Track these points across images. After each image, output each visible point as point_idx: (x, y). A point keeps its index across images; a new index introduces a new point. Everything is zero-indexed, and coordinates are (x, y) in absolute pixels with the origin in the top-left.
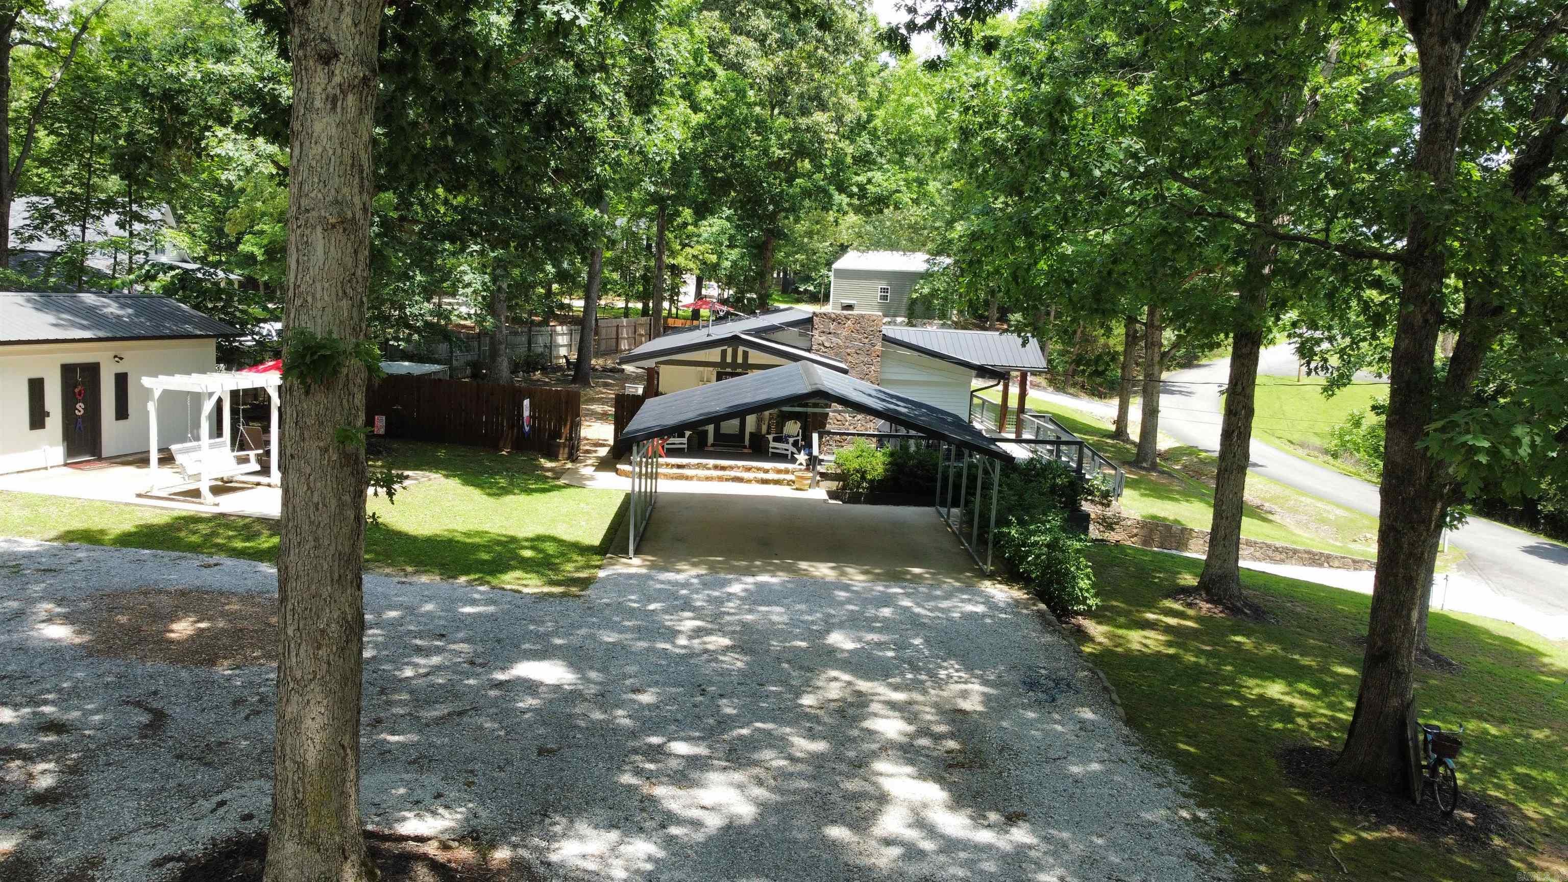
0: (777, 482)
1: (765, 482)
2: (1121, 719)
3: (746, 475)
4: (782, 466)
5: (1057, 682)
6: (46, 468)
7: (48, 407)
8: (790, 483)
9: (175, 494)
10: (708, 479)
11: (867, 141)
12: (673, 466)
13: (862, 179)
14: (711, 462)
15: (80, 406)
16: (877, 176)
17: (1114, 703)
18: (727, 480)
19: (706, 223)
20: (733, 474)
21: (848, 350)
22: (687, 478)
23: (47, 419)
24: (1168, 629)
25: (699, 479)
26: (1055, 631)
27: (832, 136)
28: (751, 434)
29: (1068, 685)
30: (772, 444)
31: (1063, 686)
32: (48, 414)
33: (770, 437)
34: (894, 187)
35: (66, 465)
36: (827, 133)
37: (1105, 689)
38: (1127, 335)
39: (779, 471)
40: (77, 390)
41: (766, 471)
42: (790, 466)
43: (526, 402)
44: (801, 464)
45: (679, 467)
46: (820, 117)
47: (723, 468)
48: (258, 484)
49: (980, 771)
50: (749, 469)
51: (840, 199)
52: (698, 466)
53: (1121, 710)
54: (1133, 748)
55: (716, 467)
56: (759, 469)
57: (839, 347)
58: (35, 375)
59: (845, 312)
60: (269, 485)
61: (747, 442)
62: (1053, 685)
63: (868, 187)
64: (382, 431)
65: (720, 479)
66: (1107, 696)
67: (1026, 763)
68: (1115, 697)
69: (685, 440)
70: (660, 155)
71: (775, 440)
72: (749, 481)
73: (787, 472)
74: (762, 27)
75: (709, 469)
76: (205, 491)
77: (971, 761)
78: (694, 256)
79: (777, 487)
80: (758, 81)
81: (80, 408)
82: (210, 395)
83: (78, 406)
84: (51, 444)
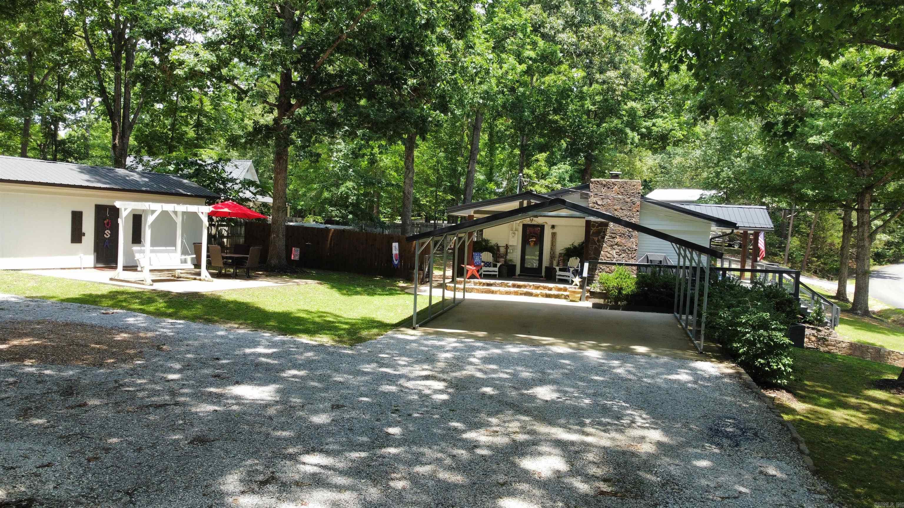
0: (557, 297)
1: (548, 296)
2: (808, 468)
3: (534, 291)
4: (562, 286)
5: (744, 431)
6: (81, 268)
7: (84, 230)
8: (566, 297)
10: (508, 293)
11: (652, 100)
12: (484, 284)
13: (649, 123)
14: (511, 283)
15: (108, 232)
16: (659, 121)
17: (802, 452)
18: (521, 294)
19: (556, 167)
20: (525, 290)
21: (615, 207)
22: (492, 292)
23: (83, 237)
24: (873, 411)
25: (501, 293)
26: (752, 392)
27: (621, 87)
28: (546, 267)
29: (756, 434)
30: (558, 273)
31: (749, 434)
32: (84, 234)
33: (557, 268)
34: (671, 127)
35: (95, 268)
36: (618, 85)
37: (794, 440)
38: (845, 225)
39: (560, 289)
40: (105, 222)
41: (550, 289)
42: (567, 286)
44: (576, 285)
45: (488, 285)
46: (612, 74)
47: (519, 287)
49: (633, 501)
50: (537, 288)
51: (633, 136)
52: (501, 285)
53: (809, 461)
54: (818, 496)
55: (514, 286)
56: (545, 288)
57: (609, 205)
58: (77, 209)
59: (613, 180)
60: (200, 280)
61: (543, 274)
62: (740, 433)
63: (653, 128)
64: (297, 258)
65: (516, 293)
66: (795, 446)
67: (688, 499)
68: (803, 446)
69: (496, 269)
70: (476, 69)
71: (561, 270)
72: (537, 295)
73: (565, 290)
74: (568, 12)
75: (509, 287)
76: (147, 277)
77: (626, 491)
78: (546, 186)
79: (557, 299)
80: (565, 47)
81: (108, 233)
82: (153, 212)
83: (106, 232)
84: (85, 253)
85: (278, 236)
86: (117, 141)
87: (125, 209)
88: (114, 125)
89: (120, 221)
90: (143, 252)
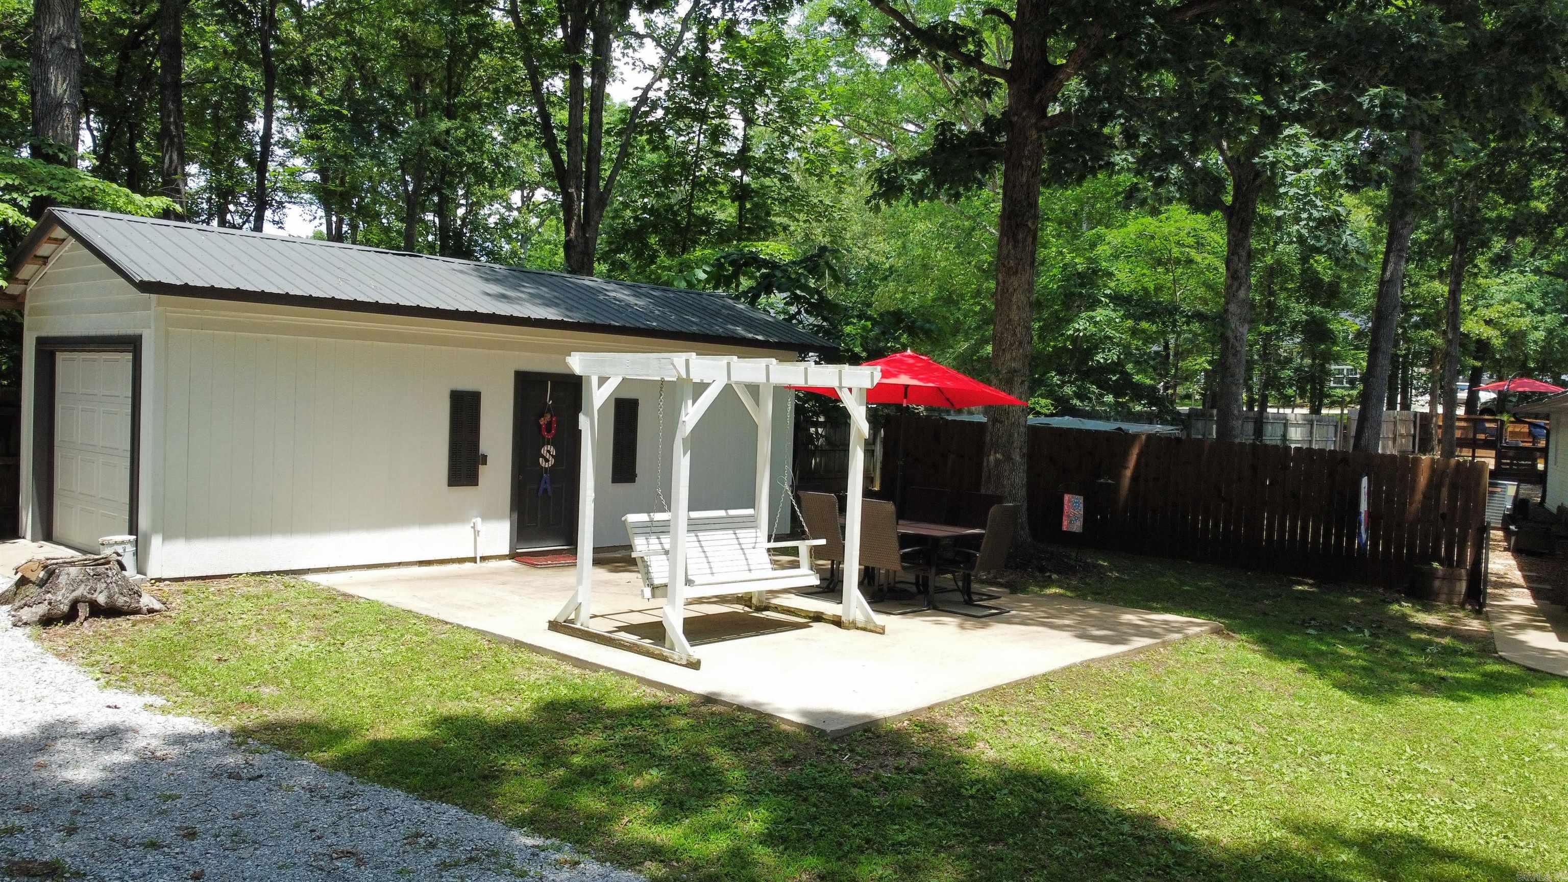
6: (473, 560)
7: (485, 446)
9: (630, 629)
15: (548, 450)
23: (481, 468)
32: (484, 459)
35: (513, 556)
40: (542, 422)
43: (1365, 481)
48: (818, 617)
58: (466, 384)
60: (837, 622)
64: (1074, 527)
76: (675, 628)
81: (548, 454)
82: (702, 387)
83: (544, 451)
84: (486, 516)
85: (1008, 458)
86: (572, 235)
87: (602, 380)
88: (567, 197)
89: (584, 422)
90: (662, 529)
